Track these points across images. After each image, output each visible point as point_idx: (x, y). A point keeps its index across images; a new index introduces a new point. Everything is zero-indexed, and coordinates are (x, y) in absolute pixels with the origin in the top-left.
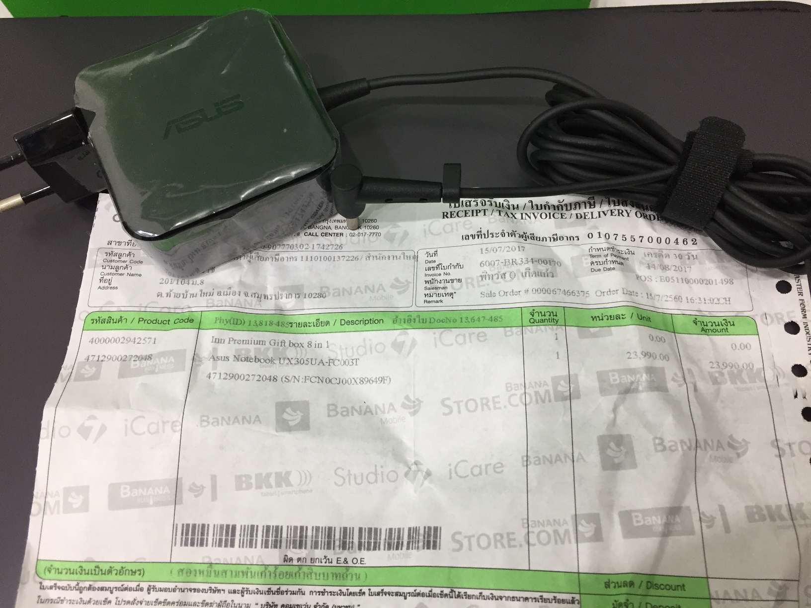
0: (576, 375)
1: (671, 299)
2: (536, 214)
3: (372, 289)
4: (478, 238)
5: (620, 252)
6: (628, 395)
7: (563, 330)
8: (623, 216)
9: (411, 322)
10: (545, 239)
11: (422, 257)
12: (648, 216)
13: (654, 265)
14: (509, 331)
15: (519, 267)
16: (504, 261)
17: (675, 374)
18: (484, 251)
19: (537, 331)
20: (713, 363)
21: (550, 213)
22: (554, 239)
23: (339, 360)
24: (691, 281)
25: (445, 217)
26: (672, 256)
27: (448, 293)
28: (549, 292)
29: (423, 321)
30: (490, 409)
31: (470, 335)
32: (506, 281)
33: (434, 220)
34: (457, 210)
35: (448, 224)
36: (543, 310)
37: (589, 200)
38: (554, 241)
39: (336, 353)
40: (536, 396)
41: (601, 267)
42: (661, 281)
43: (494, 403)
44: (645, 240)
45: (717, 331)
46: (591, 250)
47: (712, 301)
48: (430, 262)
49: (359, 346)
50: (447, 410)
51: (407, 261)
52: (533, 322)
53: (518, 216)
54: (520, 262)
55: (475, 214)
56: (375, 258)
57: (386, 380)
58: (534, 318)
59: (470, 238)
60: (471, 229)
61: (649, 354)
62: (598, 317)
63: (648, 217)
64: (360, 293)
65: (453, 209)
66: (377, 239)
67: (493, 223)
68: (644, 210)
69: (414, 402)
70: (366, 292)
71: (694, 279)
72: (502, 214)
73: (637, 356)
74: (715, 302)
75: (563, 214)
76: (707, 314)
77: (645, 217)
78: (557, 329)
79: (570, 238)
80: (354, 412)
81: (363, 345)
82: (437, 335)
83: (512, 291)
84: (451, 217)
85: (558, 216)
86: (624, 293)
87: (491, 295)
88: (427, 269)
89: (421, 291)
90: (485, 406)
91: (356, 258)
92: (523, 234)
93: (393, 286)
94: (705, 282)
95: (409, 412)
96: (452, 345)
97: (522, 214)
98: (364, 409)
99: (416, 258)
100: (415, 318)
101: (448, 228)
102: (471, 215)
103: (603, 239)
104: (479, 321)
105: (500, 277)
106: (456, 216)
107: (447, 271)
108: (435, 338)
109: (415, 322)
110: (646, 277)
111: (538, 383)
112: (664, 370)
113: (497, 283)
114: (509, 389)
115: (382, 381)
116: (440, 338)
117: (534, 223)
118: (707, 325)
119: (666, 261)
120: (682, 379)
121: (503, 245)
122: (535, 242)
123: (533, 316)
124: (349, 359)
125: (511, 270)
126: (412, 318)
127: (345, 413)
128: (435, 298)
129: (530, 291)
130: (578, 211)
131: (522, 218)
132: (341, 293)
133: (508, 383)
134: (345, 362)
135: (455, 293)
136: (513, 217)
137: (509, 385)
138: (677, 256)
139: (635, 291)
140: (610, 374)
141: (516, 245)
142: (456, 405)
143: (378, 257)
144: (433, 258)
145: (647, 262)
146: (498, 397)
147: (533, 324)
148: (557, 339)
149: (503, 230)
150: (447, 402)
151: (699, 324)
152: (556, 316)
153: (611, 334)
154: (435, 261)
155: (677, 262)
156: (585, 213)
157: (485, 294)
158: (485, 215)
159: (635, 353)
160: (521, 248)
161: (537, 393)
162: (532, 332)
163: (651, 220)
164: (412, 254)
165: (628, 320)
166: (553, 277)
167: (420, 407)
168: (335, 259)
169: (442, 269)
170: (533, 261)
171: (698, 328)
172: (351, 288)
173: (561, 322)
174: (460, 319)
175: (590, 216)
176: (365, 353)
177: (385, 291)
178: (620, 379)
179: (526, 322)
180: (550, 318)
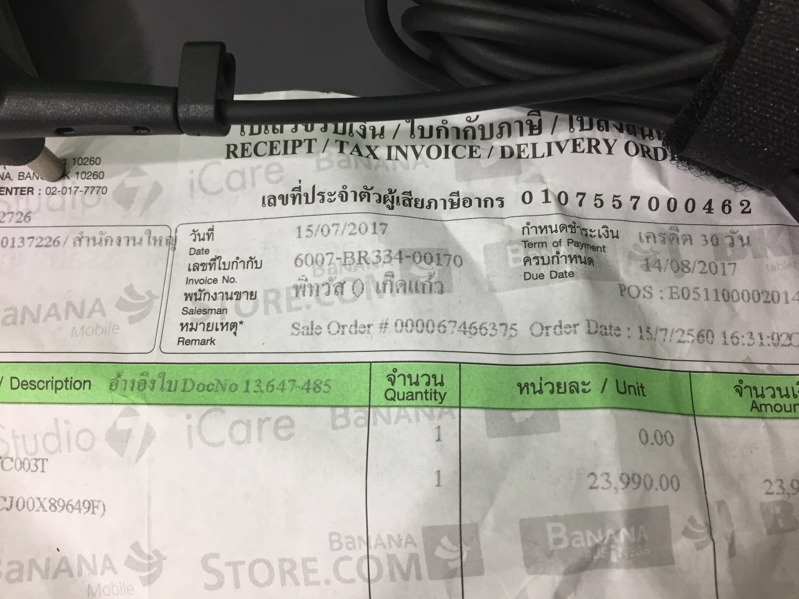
0: (476, 527)
1: (691, 338)
2: (418, 149)
3: (79, 310)
4: (294, 203)
5: (589, 233)
6: (585, 575)
7: (454, 417)
8: (598, 152)
9: (145, 388)
10: (433, 204)
11: (185, 241)
12: (652, 151)
13: (659, 260)
14: (340, 416)
15: (372, 270)
16: (342, 256)
17: (692, 520)
18: (304, 233)
19: (398, 417)
20: (771, 484)
21: (447, 147)
22: (453, 203)
23: (12, 460)
24: (735, 294)
25: (231, 155)
26: (698, 240)
27: (227, 324)
28: (430, 328)
29: (170, 387)
30: (297, 583)
31: (261, 422)
32: (344, 301)
33: (210, 161)
34: (254, 140)
35: (237, 171)
36: (415, 370)
37: (530, 117)
38: (452, 208)
39: (7, 443)
40: (390, 565)
41: (545, 270)
42: (672, 298)
43: (307, 571)
44: (643, 204)
45: (783, 408)
46: (526, 229)
47: (776, 340)
48: (198, 252)
49: (48, 434)
50: (212, 580)
51: (154, 250)
52: (392, 397)
53: (382, 152)
54: (375, 259)
55: (290, 150)
56: (91, 242)
57: (97, 507)
58: (396, 388)
59: (279, 202)
60: (281, 183)
61: (636, 479)
62: (533, 385)
63: (652, 153)
64: (55, 318)
65: (247, 138)
66: (100, 199)
67: (324, 169)
68: (644, 137)
69: (149, 558)
70: (67, 317)
71: (740, 292)
72: (347, 150)
73: (610, 483)
74: (781, 342)
75: (474, 149)
76: (764, 368)
77: (645, 152)
78: (440, 416)
79: (486, 202)
80: (35, 572)
81: (54, 430)
82: (195, 421)
83: (354, 323)
84: (243, 156)
85: (463, 151)
86: (589, 332)
87: (312, 330)
88: (191, 267)
89: (176, 317)
90: (288, 577)
91: (56, 242)
92: (387, 192)
93: (122, 305)
94: (763, 298)
95: (140, 577)
96: (222, 443)
97: (390, 148)
98: (54, 565)
99: (172, 242)
100: (155, 378)
101: (236, 181)
102: (282, 152)
103: (552, 207)
104: (282, 390)
105: (332, 290)
106: (253, 154)
107: (229, 273)
108: (190, 427)
109: (152, 389)
110: (641, 288)
111: (396, 538)
112: (668, 512)
113: (328, 304)
114: (336, 545)
115: (89, 508)
116: (199, 427)
117: (414, 168)
118: (763, 396)
119: (686, 252)
120: (704, 530)
121: (341, 220)
122: (412, 211)
123: (393, 384)
124: (30, 458)
125: (354, 275)
126: (148, 379)
127: (14, 576)
128: (200, 334)
129: (391, 326)
130: (505, 141)
131: (389, 158)
132: (19, 319)
133: (334, 533)
134: (22, 463)
135: (241, 323)
136: (371, 156)
137: (335, 537)
138: (708, 238)
139: (615, 325)
140: (550, 526)
141: (369, 220)
142: (230, 569)
143: (98, 241)
144: (205, 245)
145: (645, 255)
146: (314, 560)
147: (391, 403)
148: (439, 440)
149: (345, 187)
150: (212, 563)
151: (746, 392)
152: (442, 384)
153: (556, 428)
154: (207, 251)
155: (707, 253)
156: (519, 146)
157: (300, 328)
158: (310, 151)
159: (605, 477)
160: (380, 227)
161: (391, 558)
162: (387, 421)
163: (657, 159)
164: (164, 233)
165: (594, 397)
166: (442, 292)
167: (160, 570)
168: (16, 245)
169: (220, 268)
170: (403, 256)
171: (744, 404)
172: (40, 306)
173: (452, 398)
174: (245, 385)
175: (529, 151)
176: (59, 449)
177: (104, 315)
178: (571, 538)
179: (378, 397)
180: (428, 388)
